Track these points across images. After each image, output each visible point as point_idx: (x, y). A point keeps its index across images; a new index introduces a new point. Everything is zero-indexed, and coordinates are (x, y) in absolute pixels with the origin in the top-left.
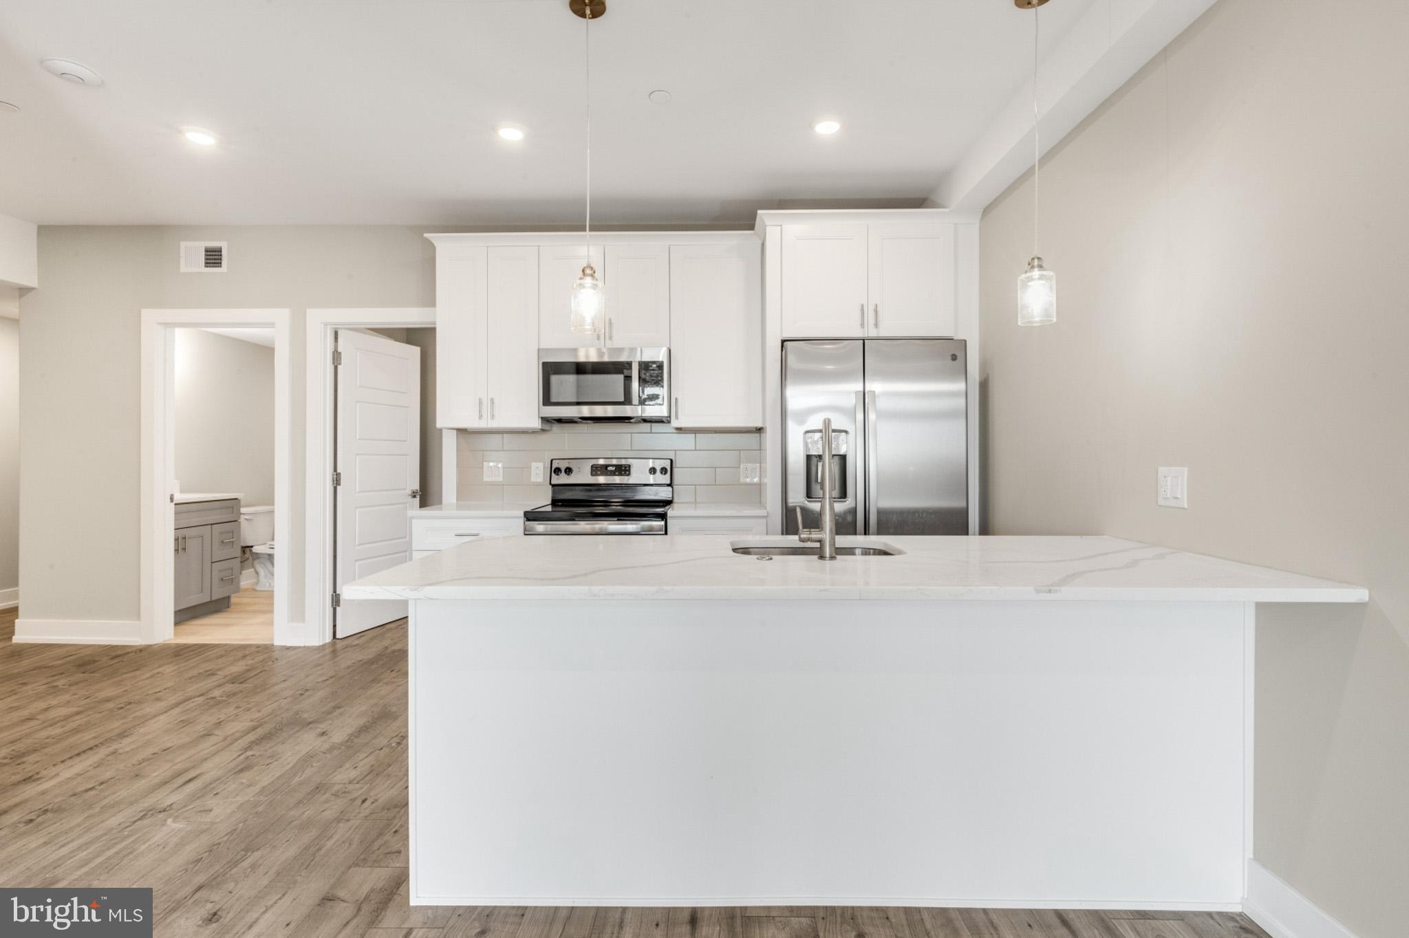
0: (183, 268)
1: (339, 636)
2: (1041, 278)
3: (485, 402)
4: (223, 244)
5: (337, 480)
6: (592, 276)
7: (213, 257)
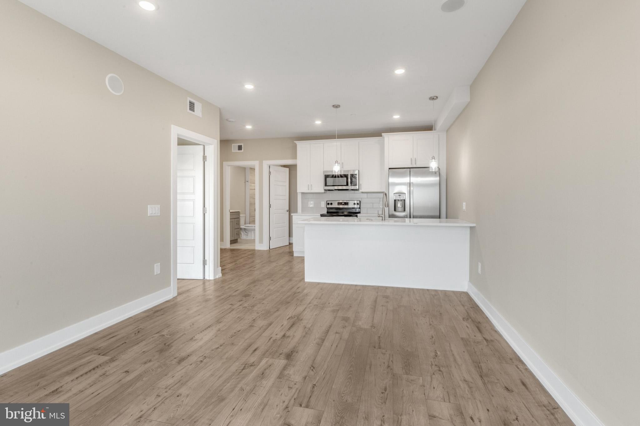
0: (233, 151)
1: (271, 248)
2: (434, 161)
3: (309, 185)
4: (242, 144)
5: (270, 207)
6: (337, 163)
7: (240, 148)
